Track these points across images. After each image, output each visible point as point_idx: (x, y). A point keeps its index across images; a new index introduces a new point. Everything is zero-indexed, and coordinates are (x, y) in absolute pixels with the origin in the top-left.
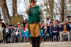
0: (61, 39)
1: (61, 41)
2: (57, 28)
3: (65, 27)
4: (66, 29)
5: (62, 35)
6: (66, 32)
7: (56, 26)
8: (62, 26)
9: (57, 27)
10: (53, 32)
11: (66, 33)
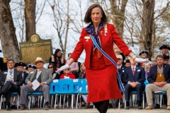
0: (150, 103)
1: (148, 107)
2: (140, 73)
3: (160, 71)
4: (163, 77)
5: (153, 92)
6: (163, 85)
7: (137, 70)
8: (154, 68)
9: (139, 71)
10: (129, 83)
11: (163, 89)
